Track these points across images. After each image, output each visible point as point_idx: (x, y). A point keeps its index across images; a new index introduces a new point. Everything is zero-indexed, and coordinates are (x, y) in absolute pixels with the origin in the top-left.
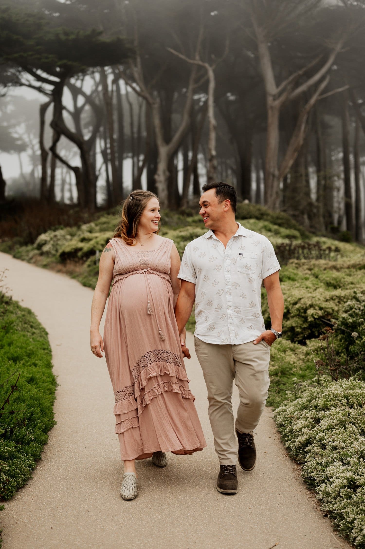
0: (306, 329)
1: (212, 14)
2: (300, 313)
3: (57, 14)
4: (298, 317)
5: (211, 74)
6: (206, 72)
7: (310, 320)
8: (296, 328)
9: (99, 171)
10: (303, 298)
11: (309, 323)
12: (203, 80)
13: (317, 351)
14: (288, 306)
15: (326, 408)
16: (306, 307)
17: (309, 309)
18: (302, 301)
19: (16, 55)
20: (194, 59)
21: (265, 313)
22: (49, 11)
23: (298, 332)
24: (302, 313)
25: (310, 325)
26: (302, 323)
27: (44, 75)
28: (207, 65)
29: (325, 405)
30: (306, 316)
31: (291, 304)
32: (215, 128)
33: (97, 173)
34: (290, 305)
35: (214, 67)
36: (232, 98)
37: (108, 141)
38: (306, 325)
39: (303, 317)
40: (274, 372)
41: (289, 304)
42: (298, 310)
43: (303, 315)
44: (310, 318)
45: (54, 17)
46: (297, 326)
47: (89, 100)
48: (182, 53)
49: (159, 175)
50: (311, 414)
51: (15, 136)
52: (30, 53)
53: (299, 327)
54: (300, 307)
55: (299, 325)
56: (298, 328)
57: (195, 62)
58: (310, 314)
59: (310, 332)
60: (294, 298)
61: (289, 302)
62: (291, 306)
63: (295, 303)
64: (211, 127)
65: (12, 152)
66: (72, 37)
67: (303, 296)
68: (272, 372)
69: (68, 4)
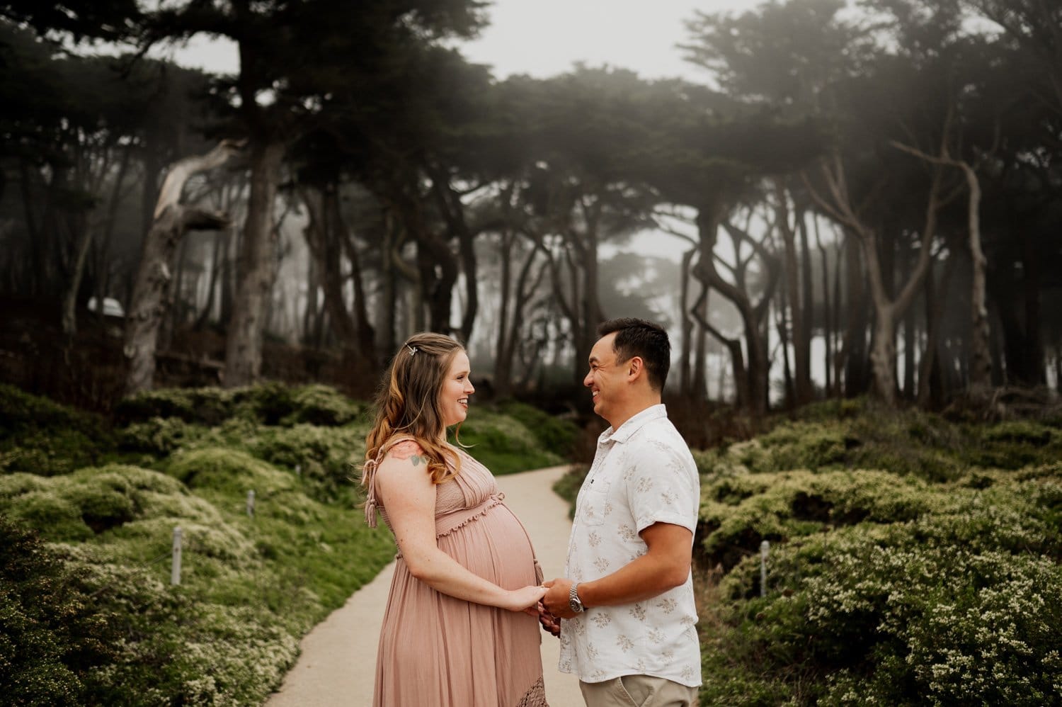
1: (967, 89)
5: (972, 178)
6: (962, 176)
9: (774, 354)
20: (939, 156)
28: (964, 165)
32: (984, 267)
33: (770, 357)
35: (978, 166)
37: (788, 310)
47: (758, 247)
49: (878, 354)
51: (655, 309)
57: (942, 161)
64: (977, 266)
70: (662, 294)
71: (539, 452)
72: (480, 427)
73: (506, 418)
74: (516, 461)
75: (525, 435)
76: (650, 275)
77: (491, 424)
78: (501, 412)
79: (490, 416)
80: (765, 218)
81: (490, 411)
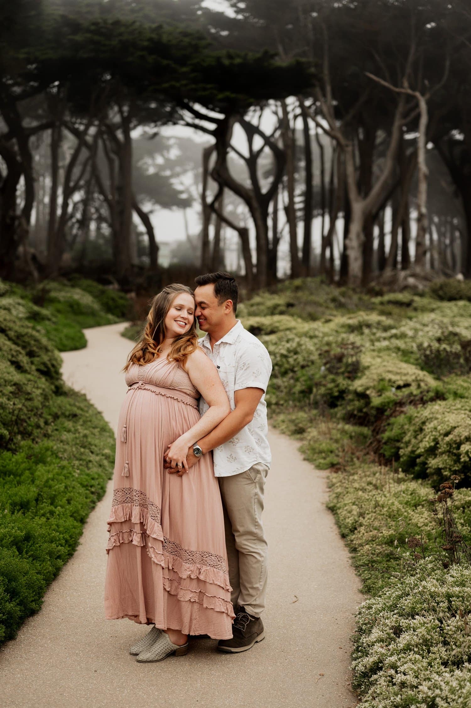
0: (457, 473)
1: (429, 26)
2: (450, 448)
3: (225, 33)
4: (447, 454)
5: (423, 106)
6: (417, 105)
7: (462, 460)
8: (443, 471)
9: (281, 233)
10: (458, 427)
11: (463, 464)
12: (413, 115)
13: (464, 508)
14: (437, 437)
15: (412, 614)
16: (461, 440)
17: (464, 443)
18: (456, 431)
19: (166, 85)
20: (402, 87)
21: (409, 445)
22: (215, 28)
23: (446, 475)
24: (454, 448)
25: (463, 467)
26: (452, 463)
27: (203, 110)
28: (418, 94)
29: (414, 608)
30: (459, 453)
31: (441, 435)
32: (426, 177)
34: (439, 436)
35: (428, 96)
36: (458, 136)
38: (458, 467)
39: (455, 455)
40: (387, 540)
41: (438, 434)
42: (449, 444)
43: (455, 451)
44: (464, 457)
45: (221, 36)
46: (445, 468)
47: (268, 141)
48: (385, 80)
49: (351, 240)
50: (392, 620)
51: (179, 187)
52: (184, 82)
53: (448, 470)
54: (452, 439)
55: (448, 466)
56: (446, 471)
57: (403, 90)
58: (464, 452)
59: (463, 477)
60: (446, 427)
61: (439, 432)
62: (442, 437)
63: (447, 434)
64: (421, 176)
65: (174, 208)
66: (238, 61)
67: (459, 424)
68: (385, 538)
69: (240, 20)
70: (185, 171)
71: (102, 314)
72: (63, 297)
73: (78, 290)
74: (90, 320)
75: (93, 301)
76: (174, 153)
77: (69, 295)
78: (73, 286)
79: (67, 289)
80: (276, 113)
81: (65, 285)
